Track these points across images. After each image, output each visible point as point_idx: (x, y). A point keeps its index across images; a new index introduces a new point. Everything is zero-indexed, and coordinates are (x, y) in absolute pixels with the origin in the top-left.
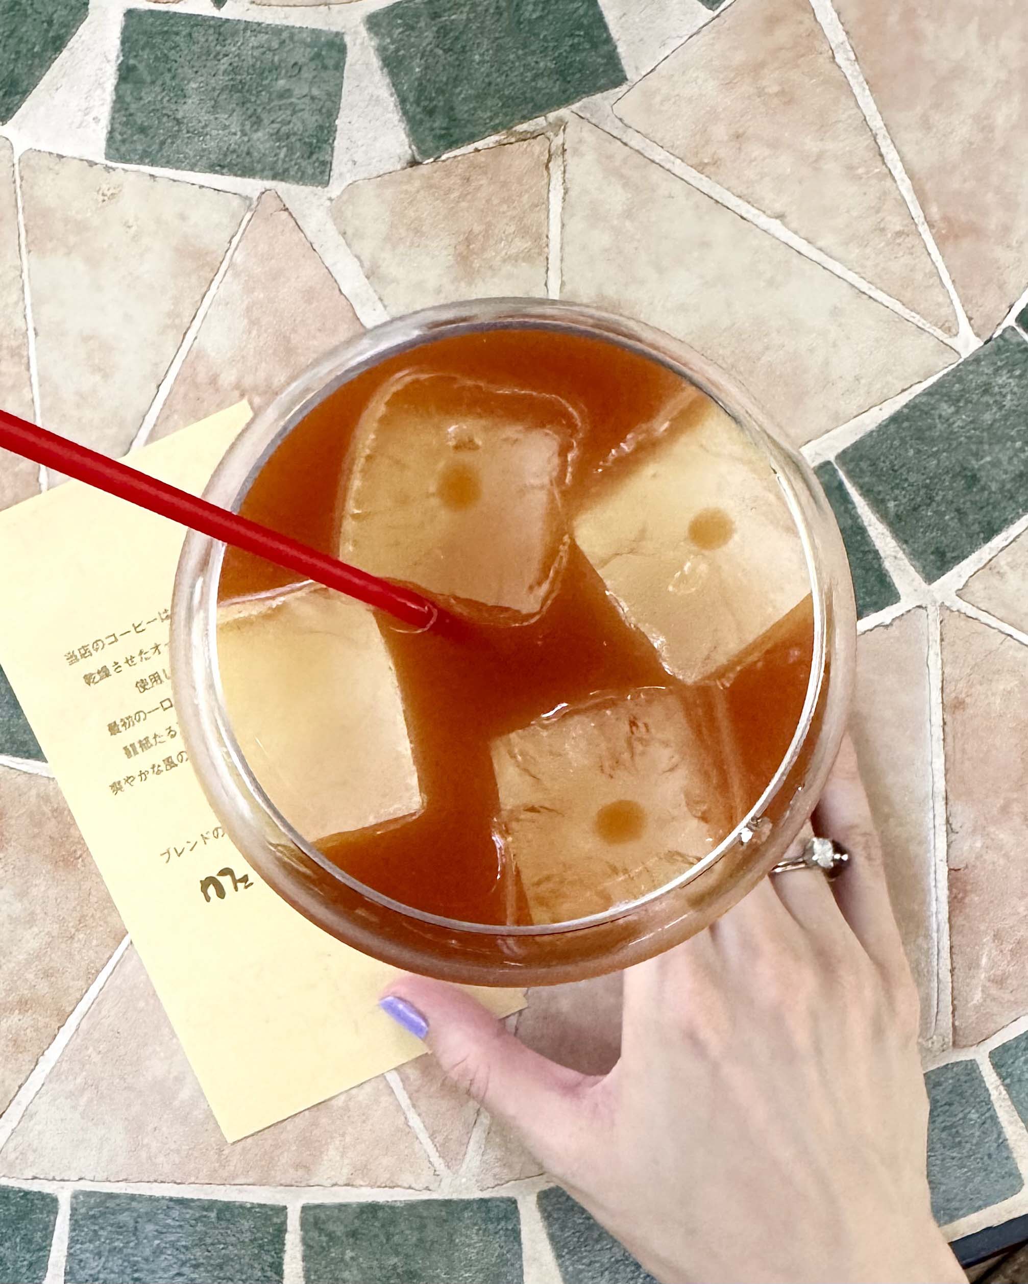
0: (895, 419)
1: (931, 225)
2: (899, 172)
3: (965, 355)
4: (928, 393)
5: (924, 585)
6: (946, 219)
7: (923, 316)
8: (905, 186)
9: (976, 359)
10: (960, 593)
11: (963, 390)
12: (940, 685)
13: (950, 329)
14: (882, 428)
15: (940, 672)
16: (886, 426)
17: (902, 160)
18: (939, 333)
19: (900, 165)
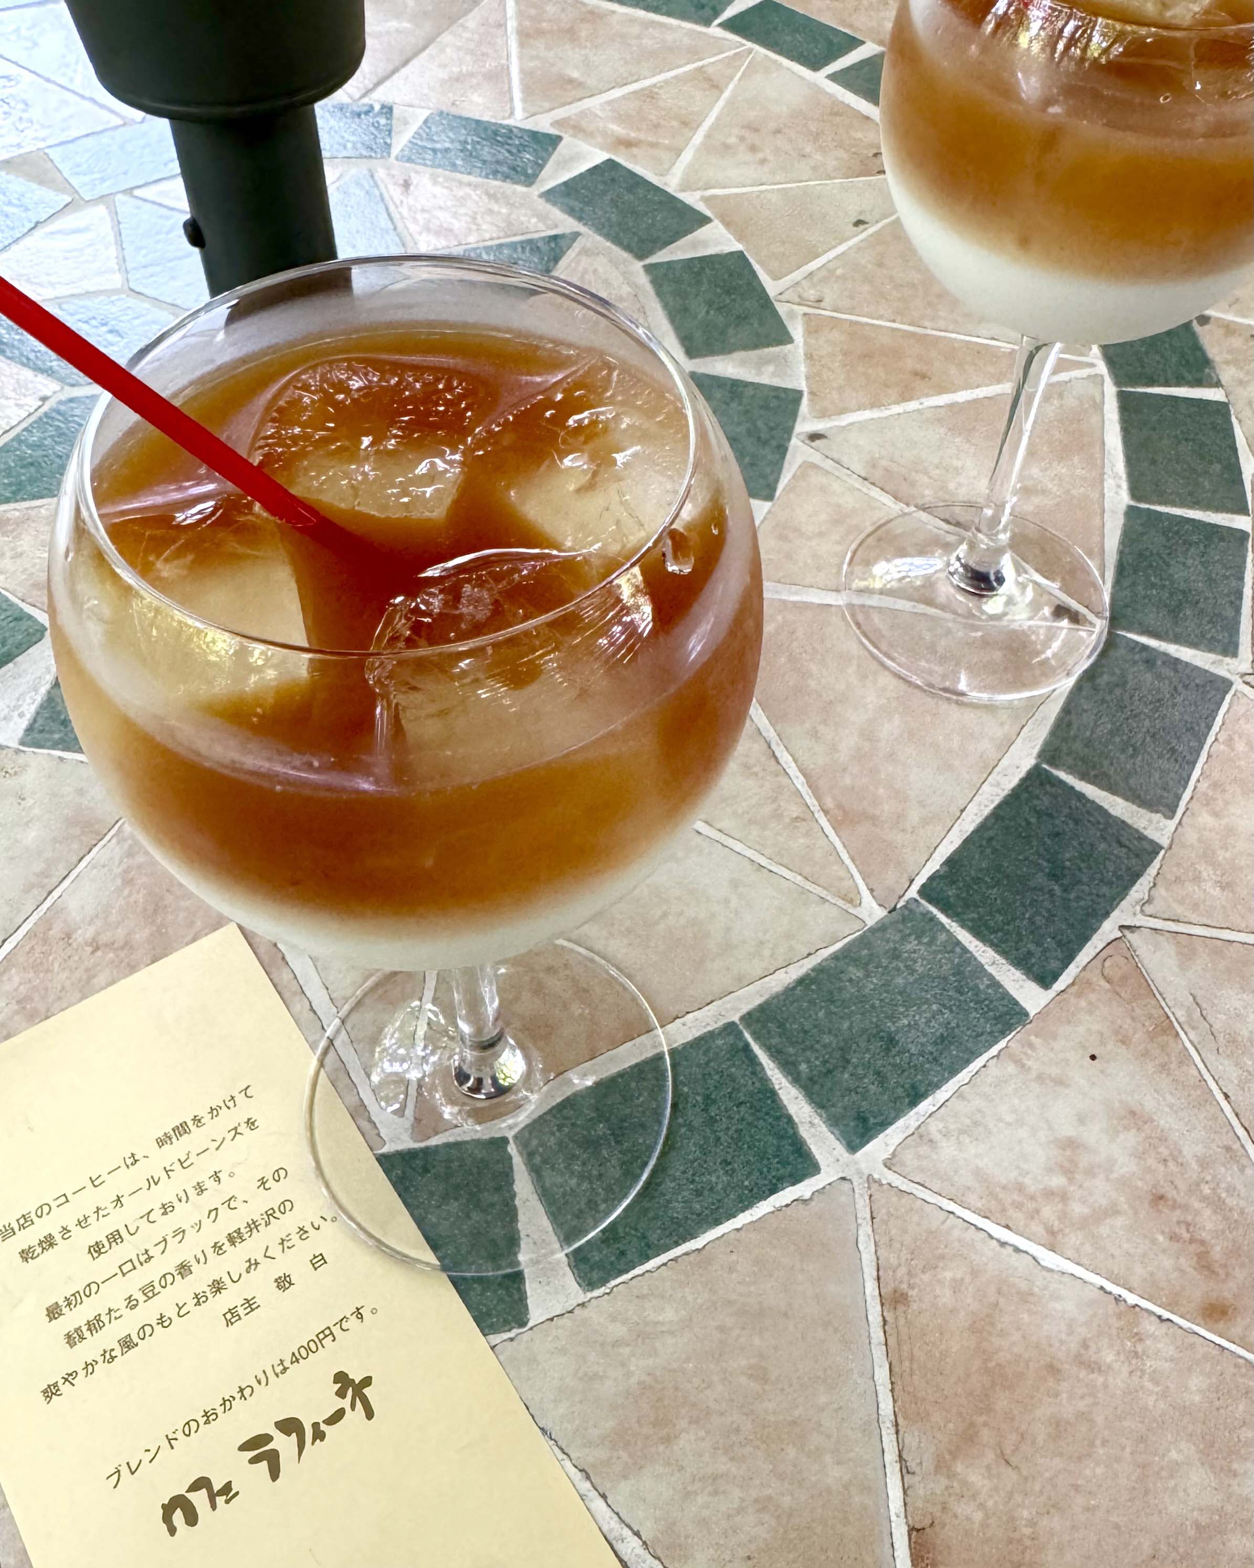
0: (801, 981)
1: (826, 812)
2: (793, 770)
3: (870, 923)
4: (835, 957)
5: (846, 1155)
6: (840, 806)
7: (824, 888)
8: (800, 782)
9: (881, 928)
10: (888, 1164)
11: (871, 955)
12: (875, 1273)
13: (853, 899)
14: (789, 991)
15: (874, 1258)
16: (794, 988)
17: (795, 761)
18: (840, 903)
19: (793, 765)
